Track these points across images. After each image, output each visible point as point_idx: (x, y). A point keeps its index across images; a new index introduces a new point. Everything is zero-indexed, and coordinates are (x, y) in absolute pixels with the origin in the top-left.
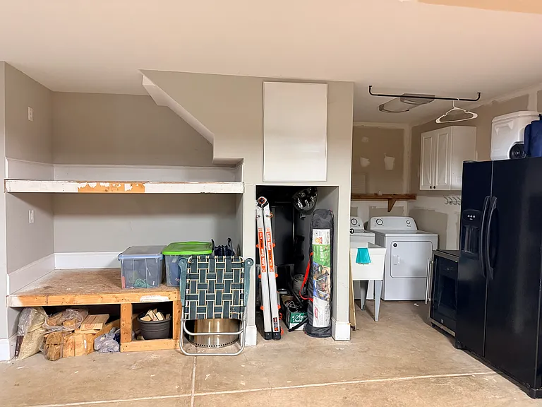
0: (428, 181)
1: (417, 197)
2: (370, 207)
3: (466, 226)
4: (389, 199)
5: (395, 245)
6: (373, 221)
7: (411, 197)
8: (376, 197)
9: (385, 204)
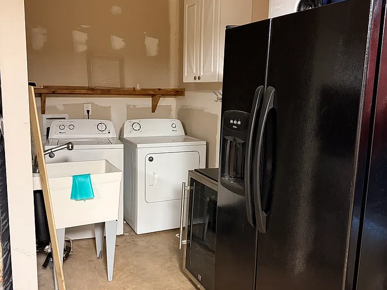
0: (192, 70)
1: (186, 93)
2: (128, 107)
3: (226, 137)
4: (153, 96)
5: (151, 159)
6: (128, 125)
7: (178, 93)
8: (133, 93)
9: (147, 102)
